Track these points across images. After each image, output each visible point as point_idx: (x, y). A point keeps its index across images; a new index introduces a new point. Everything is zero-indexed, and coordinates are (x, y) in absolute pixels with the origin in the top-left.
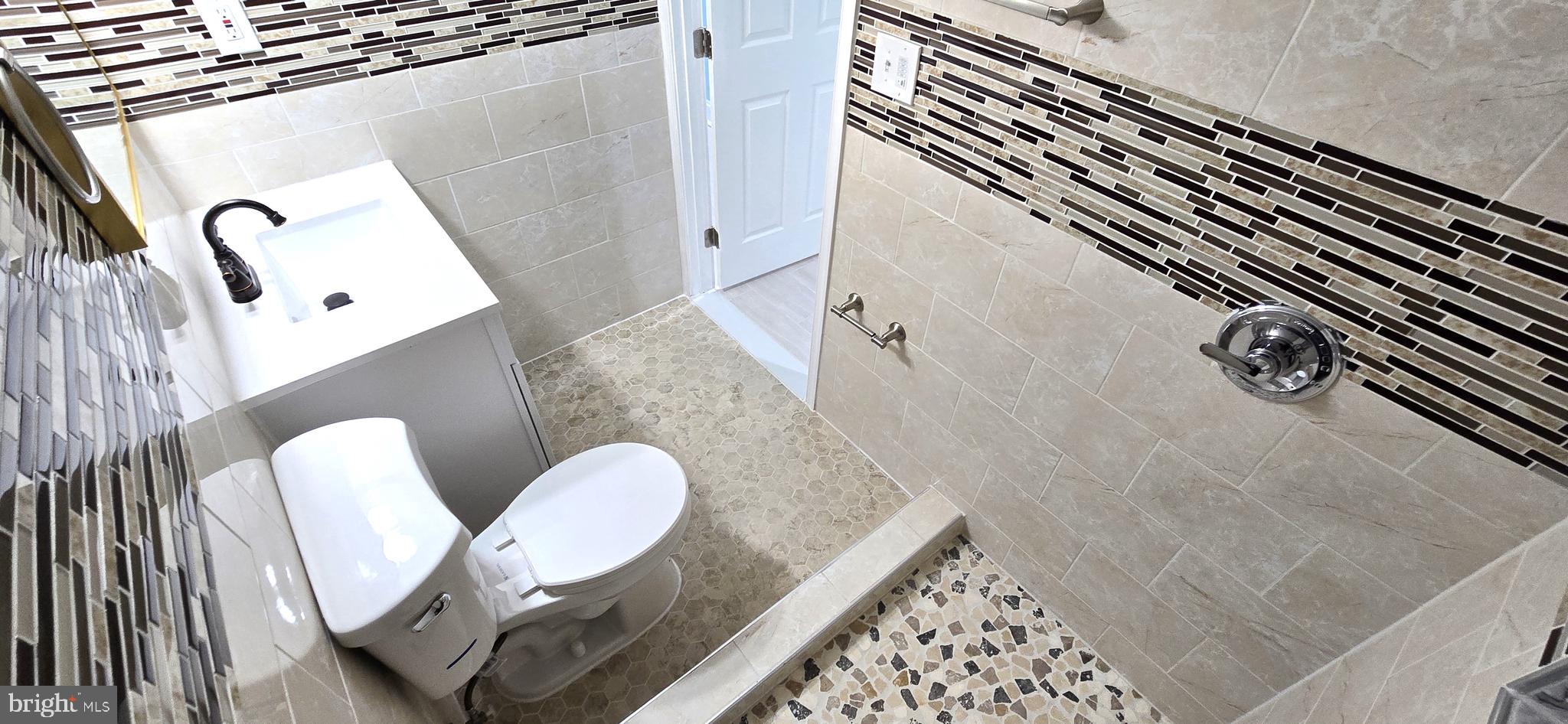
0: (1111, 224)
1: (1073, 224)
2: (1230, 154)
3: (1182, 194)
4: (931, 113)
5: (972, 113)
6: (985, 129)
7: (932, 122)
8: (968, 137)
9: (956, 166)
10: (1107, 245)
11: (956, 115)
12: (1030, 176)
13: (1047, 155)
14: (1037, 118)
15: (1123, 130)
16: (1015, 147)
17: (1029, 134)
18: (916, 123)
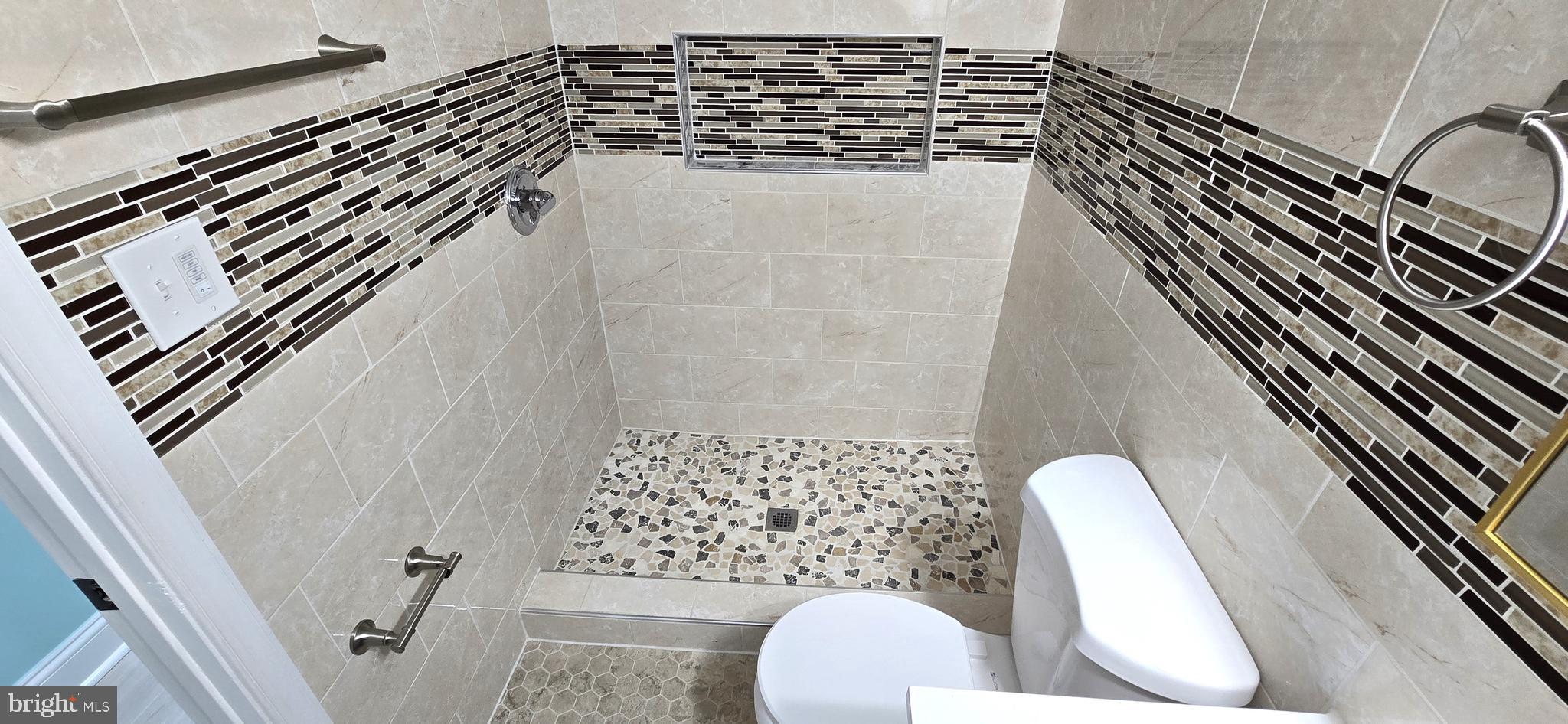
0: (446, 213)
1: (433, 241)
2: (451, 106)
3: (450, 155)
4: (267, 287)
5: (306, 238)
6: (326, 241)
7: (276, 296)
8: (321, 266)
9: (331, 311)
10: (454, 231)
11: (294, 257)
12: (387, 240)
13: (386, 207)
14: (356, 183)
16: (361, 228)
17: (360, 204)
18: (259, 320)
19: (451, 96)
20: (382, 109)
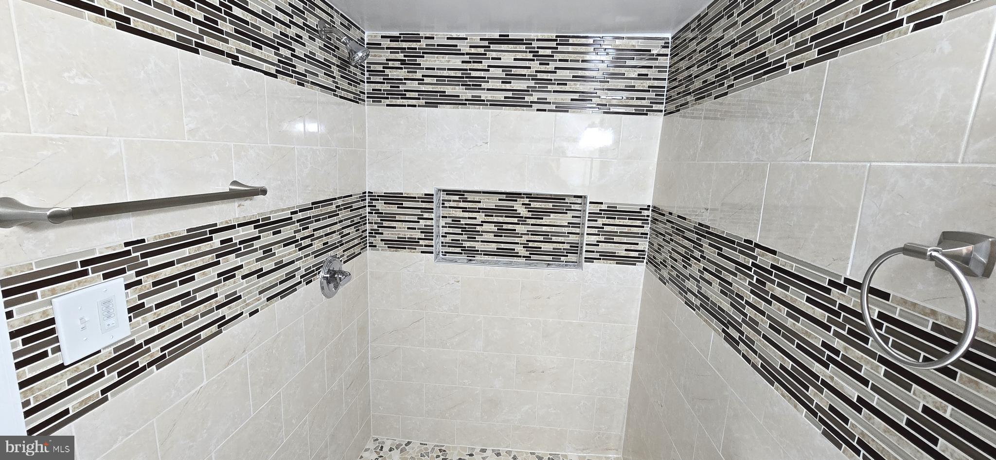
0: (281, 283)
1: (268, 299)
2: (298, 221)
3: (292, 248)
4: (152, 324)
5: (188, 294)
6: (200, 297)
7: (157, 330)
8: (192, 312)
10: (283, 294)
11: (177, 305)
12: (240, 297)
13: (244, 277)
14: (229, 262)
15: (267, 238)
16: (224, 290)
17: (228, 275)
18: (140, 346)
19: (300, 216)
20: (258, 221)
